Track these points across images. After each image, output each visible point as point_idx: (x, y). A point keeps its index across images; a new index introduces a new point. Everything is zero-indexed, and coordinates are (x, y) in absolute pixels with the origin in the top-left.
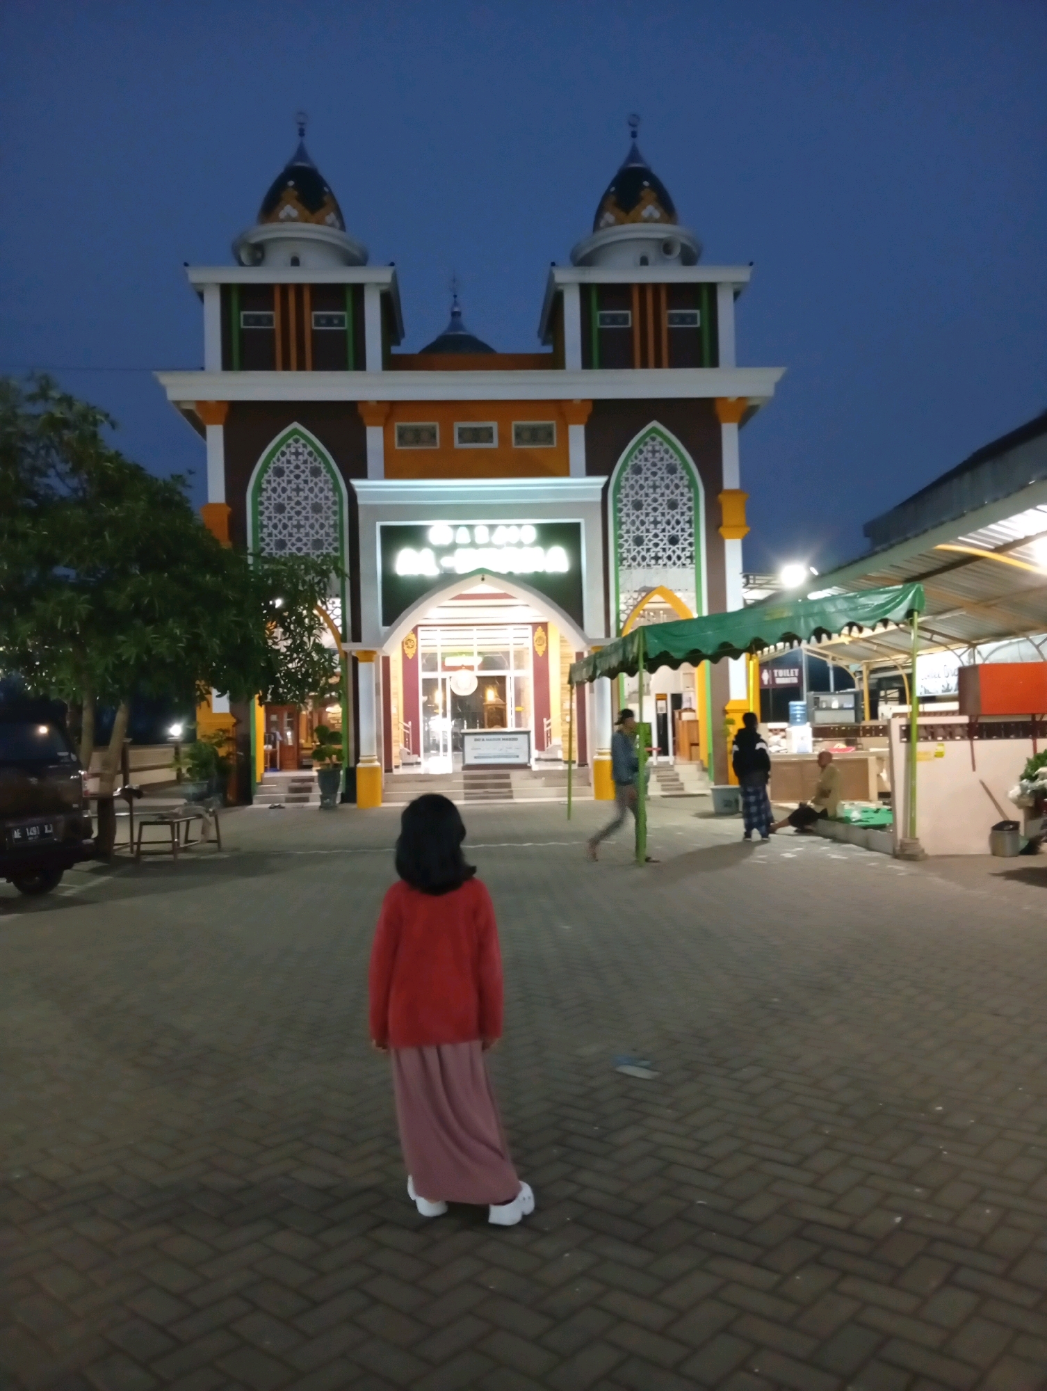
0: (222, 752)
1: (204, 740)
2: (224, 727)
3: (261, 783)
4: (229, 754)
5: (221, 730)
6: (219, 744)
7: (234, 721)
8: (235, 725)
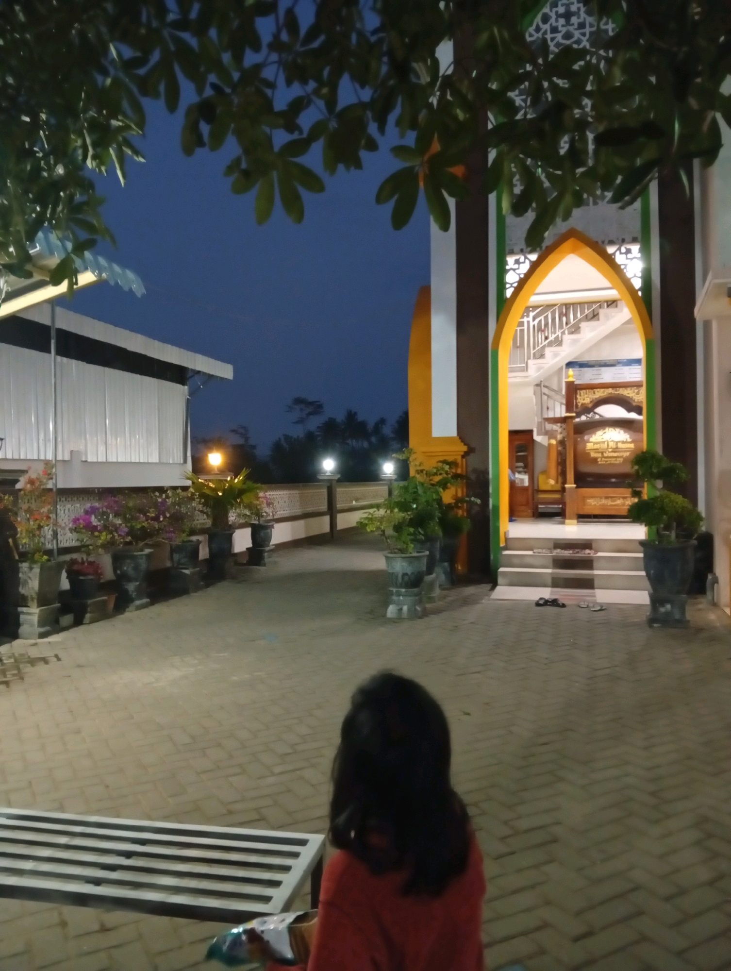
0: (447, 497)
1: (420, 478)
2: (450, 459)
3: (506, 548)
4: (459, 500)
5: (445, 462)
6: (444, 484)
7: (465, 448)
8: (465, 455)
